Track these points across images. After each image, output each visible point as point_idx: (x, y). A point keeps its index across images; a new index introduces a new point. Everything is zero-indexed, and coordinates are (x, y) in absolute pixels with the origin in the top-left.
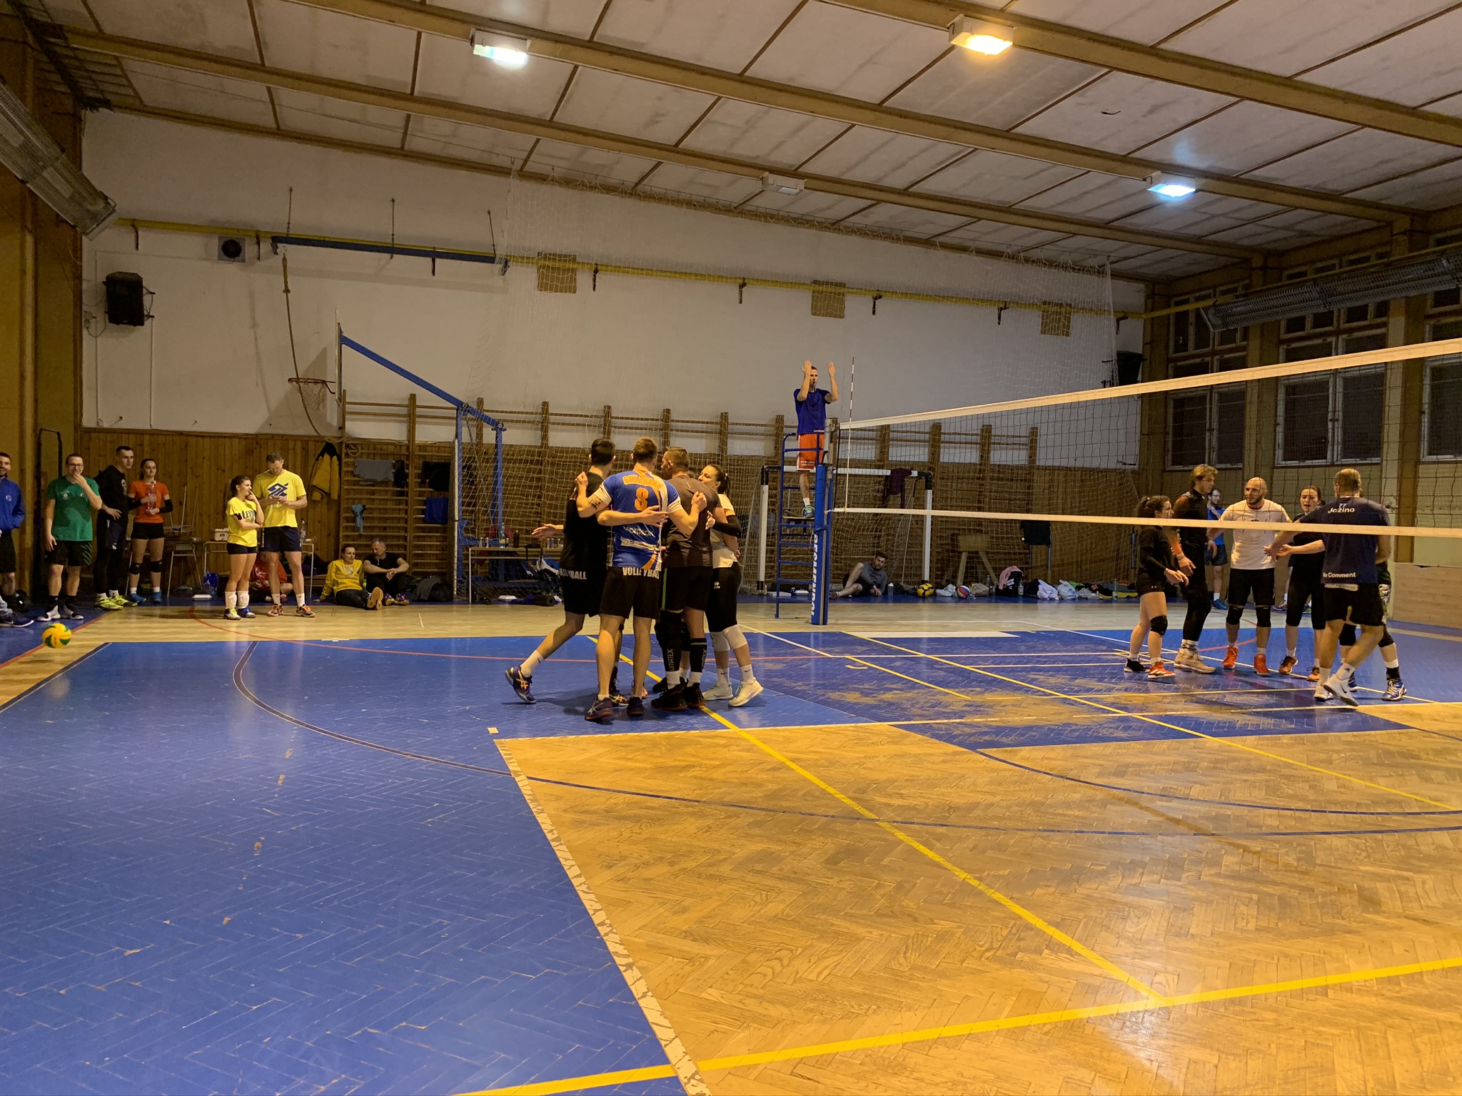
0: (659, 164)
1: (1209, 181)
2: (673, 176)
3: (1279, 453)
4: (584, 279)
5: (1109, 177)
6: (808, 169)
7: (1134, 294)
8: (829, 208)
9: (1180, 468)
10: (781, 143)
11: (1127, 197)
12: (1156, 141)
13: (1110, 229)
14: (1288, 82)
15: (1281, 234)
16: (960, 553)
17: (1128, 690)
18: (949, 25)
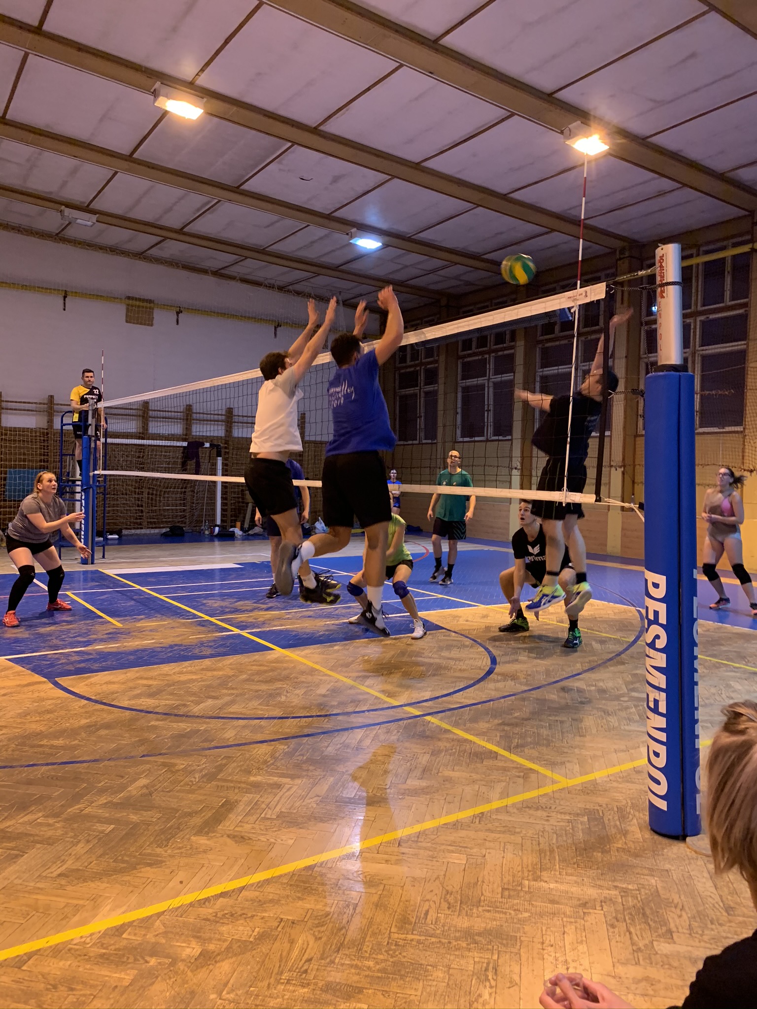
1: (392, 238)
3: (459, 432)
5: (322, 232)
6: (96, 206)
8: (130, 241)
11: (342, 247)
12: (347, 204)
13: (339, 271)
14: (417, 166)
15: (454, 283)
17: (267, 609)
18: (152, 90)
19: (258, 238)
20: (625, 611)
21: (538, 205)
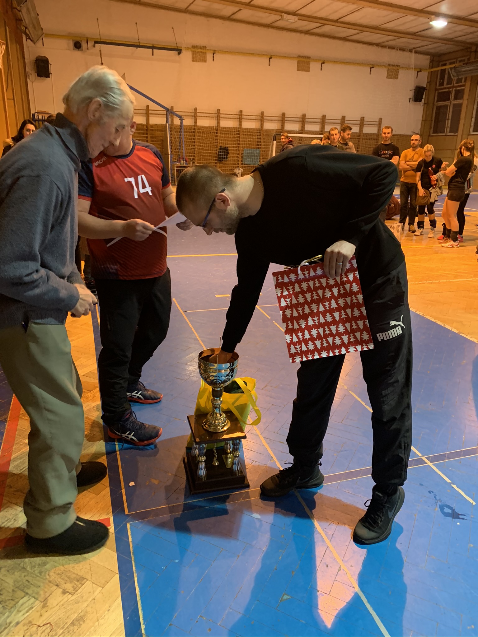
0: (240, 10)
1: (453, 19)
2: (246, 14)
4: (209, 56)
7: (425, 60)
8: (306, 26)
9: (435, 134)
10: (290, 3)
11: (422, 24)
12: (433, 5)
13: (415, 35)
19: (375, 22)
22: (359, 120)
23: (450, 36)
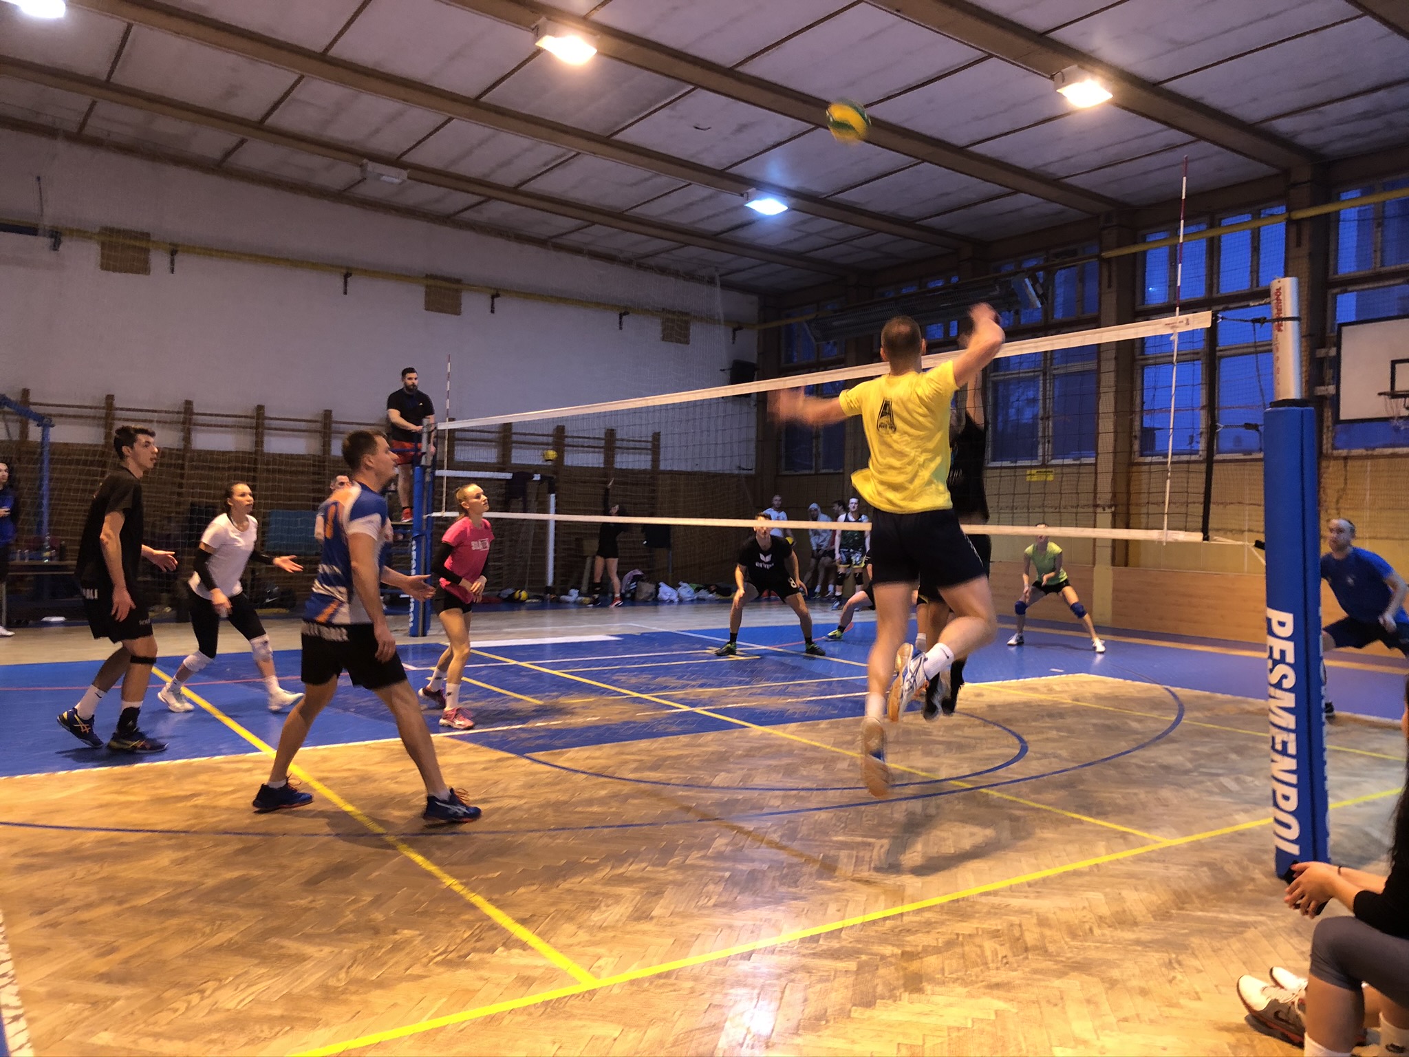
0: (242, 142)
1: (802, 201)
2: (258, 155)
4: (159, 260)
5: (705, 191)
6: (410, 158)
7: (747, 306)
8: (436, 200)
9: (793, 473)
10: (377, 131)
11: (728, 211)
12: (747, 159)
13: (717, 240)
15: (869, 255)
16: (585, 558)
17: (702, 686)
18: (533, 26)
19: (615, 198)
20: (1149, 689)
21: (1005, 161)
22: (603, 436)
23: (796, 247)
